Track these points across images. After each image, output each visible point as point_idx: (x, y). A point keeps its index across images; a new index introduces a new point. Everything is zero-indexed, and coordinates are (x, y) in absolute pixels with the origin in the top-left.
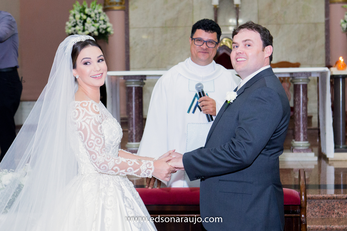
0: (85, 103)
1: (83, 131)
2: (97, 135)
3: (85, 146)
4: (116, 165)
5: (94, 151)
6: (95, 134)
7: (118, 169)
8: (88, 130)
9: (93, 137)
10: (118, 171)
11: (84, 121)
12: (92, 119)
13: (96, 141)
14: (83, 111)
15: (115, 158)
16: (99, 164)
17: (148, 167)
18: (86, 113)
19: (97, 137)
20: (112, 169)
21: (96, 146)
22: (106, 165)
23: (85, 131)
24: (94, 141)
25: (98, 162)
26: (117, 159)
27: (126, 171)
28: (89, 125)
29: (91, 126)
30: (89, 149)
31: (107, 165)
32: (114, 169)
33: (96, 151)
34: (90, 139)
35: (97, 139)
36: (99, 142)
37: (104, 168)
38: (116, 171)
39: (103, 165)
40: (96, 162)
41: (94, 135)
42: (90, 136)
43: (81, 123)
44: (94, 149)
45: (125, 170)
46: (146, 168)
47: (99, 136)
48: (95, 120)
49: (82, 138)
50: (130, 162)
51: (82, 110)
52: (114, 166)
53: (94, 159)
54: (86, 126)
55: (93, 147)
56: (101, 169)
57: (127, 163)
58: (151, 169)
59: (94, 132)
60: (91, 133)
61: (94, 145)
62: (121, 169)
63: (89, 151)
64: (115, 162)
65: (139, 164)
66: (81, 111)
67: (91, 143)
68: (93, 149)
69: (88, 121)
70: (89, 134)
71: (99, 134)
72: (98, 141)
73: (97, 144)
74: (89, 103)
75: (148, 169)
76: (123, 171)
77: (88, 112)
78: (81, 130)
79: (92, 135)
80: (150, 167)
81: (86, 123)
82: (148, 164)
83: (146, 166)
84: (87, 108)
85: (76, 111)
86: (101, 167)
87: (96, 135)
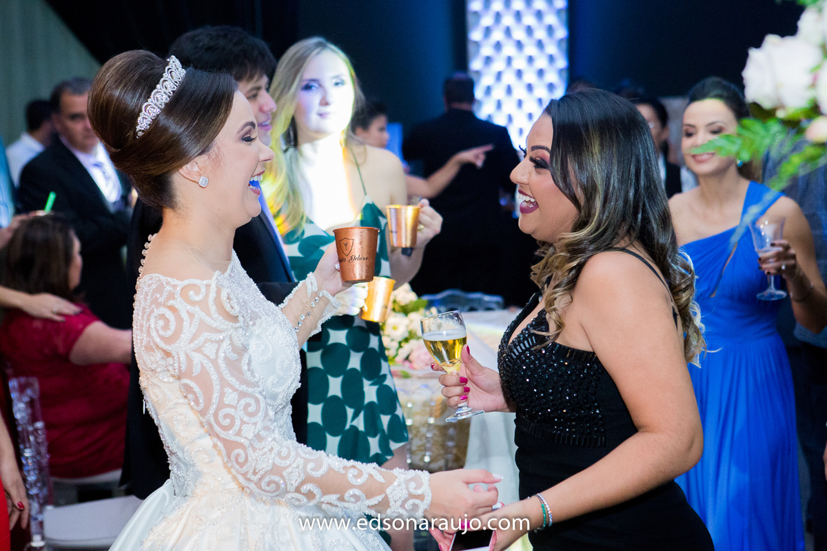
0: (196, 288)
1: (196, 379)
2: (243, 388)
3: (210, 425)
4: (308, 479)
5: (238, 439)
6: (237, 385)
7: (316, 491)
8: (214, 377)
9: (231, 397)
10: (317, 497)
11: (198, 350)
12: (222, 341)
13: (242, 407)
14: (191, 315)
15: (307, 456)
16: (258, 476)
17: (412, 491)
18: (202, 322)
19: (242, 395)
20: (298, 490)
21: (243, 422)
22: (277, 479)
23: (203, 380)
24: (235, 408)
25: (255, 469)
26: (312, 460)
27: (341, 499)
28: (214, 362)
29: (220, 361)
30: (223, 434)
31: (282, 477)
32: (305, 488)
33: (246, 438)
34: (221, 405)
35: (243, 402)
36: (251, 409)
37: (274, 485)
38: (310, 495)
39: (267, 479)
40: (247, 473)
41: (235, 390)
42: (222, 395)
43: (187, 355)
44: (239, 433)
45: (338, 496)
46: (405, 494)
47: (250, 390)
48: (232, 344)
49: (197, 401)
50: (356, 472)
51: (188, 312)
52: (303, 483)
53: (241, 465)
54: (205, 365)
55: (236, 428)
56: (264, 491)
57: (345, 475)
58: (421, 497)
59: (232, 380)
60: (224, 383)
61: (238, 423)
62: (324, 493)
63: (224, 441)
64: (305, 468)
65: (382, 480)
66: (184, 316)
67: (226, 416)
68: (236, 435)
69: (210, 350)
70: (216, 388)
71: (249, 384)
72: (247, 405)
73: (246, 419)
74: (208, 286)
75: (412, 496)
76: (333, 498)
77: (208, 320)
78: (190, 378)
79: (228, 390)
80: (419, 492)
81: (205, 355)
82: (412, 479)
83: (407, 488)
84: (203, 304)
85: (169, 314)
86: (263, 484)
87: (240, 389)
